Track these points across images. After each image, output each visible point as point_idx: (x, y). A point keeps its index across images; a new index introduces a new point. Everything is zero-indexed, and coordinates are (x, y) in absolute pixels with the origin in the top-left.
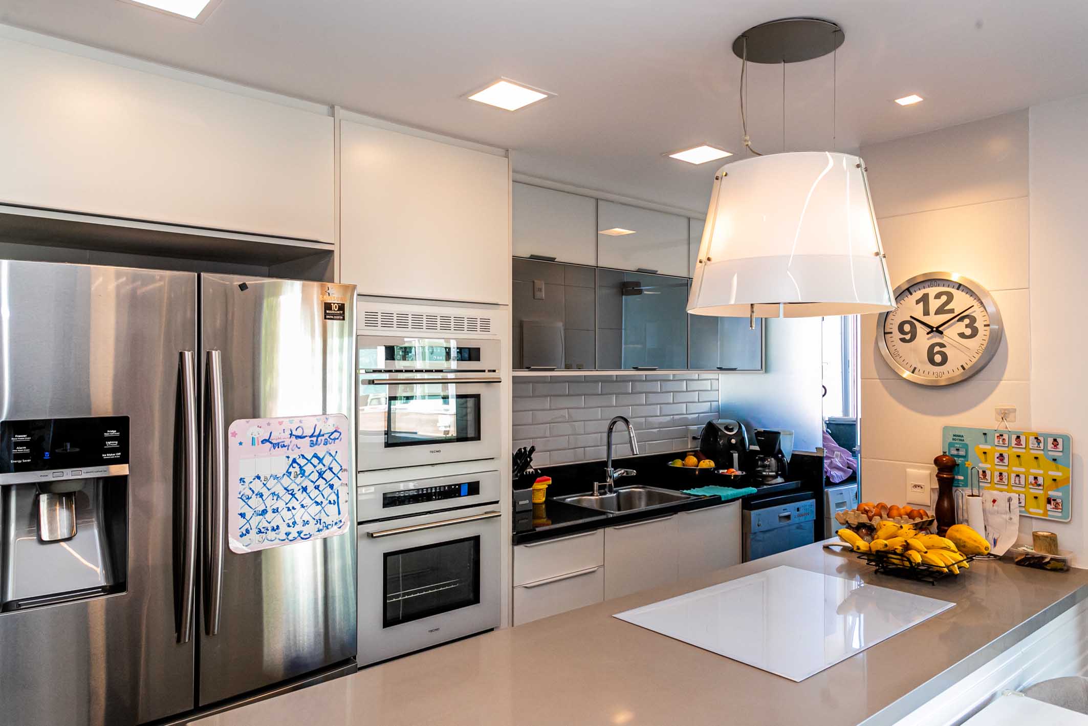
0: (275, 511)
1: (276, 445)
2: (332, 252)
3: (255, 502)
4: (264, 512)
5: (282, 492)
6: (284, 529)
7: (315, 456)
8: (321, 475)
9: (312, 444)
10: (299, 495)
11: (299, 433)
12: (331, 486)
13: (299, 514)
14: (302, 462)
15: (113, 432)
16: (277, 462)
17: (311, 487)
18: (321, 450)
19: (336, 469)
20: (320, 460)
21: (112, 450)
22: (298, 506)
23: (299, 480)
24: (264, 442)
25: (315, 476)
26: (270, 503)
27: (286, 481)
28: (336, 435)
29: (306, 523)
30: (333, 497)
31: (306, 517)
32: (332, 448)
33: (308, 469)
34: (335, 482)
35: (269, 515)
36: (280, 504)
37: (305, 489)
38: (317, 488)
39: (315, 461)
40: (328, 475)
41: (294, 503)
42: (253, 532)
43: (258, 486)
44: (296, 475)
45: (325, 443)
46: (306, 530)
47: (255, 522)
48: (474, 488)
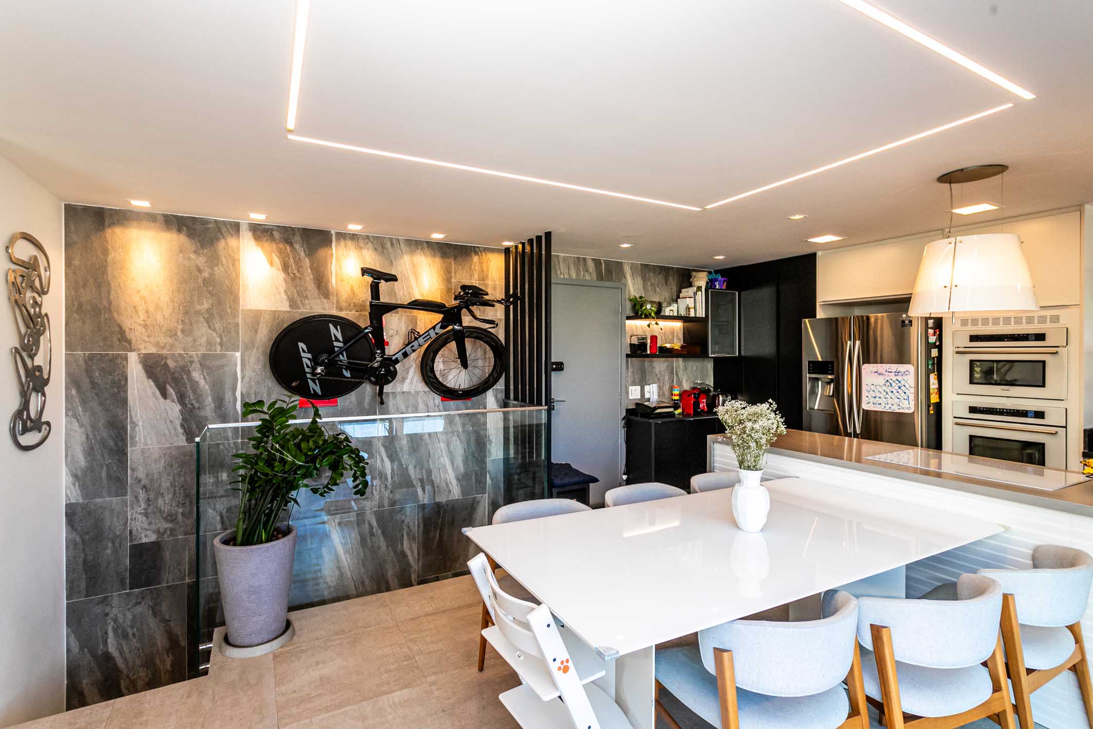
0: (880, 398)
1: (880, 374)
3: (871, 392)
4: (875, 397)
5: (883, 391)
6: (883, 405)
7: (897, 380)
8: (900, 388)
9: (895, 375)
10: (890, 393)
11: (890, 371)
12: (905, 393)
13: (890, 401)
14: (891, 382)
15: (830, 365)
16: (881, 380)
17: (895, 391)
18: (900, 378)
19: (907, 386)
20: (899, 382)
21: (830, 370)
22: (889, 398)
23: (890, 388)
24: (875, 372)
25: (897, 388)
26: (878, 395)
27: (884, 388)
28: (907, 373)
29: (892, 405)
30: (906, 397)
31: (893, 403)
32: (905, 377)
33: (894, 384)
34: (907, 391)
35: (877, 399)
36: (882, 396)
37: (892, 392)
38: (898, 392)
39: (897, 382)
40: (903, 388)
41: (887, 396)
42: (871, 404)
43: (873, 388)
44: (888, 386)
45: (902, 375)
46: (893, 407)
47: (872, 400)
48: (1040, 415)
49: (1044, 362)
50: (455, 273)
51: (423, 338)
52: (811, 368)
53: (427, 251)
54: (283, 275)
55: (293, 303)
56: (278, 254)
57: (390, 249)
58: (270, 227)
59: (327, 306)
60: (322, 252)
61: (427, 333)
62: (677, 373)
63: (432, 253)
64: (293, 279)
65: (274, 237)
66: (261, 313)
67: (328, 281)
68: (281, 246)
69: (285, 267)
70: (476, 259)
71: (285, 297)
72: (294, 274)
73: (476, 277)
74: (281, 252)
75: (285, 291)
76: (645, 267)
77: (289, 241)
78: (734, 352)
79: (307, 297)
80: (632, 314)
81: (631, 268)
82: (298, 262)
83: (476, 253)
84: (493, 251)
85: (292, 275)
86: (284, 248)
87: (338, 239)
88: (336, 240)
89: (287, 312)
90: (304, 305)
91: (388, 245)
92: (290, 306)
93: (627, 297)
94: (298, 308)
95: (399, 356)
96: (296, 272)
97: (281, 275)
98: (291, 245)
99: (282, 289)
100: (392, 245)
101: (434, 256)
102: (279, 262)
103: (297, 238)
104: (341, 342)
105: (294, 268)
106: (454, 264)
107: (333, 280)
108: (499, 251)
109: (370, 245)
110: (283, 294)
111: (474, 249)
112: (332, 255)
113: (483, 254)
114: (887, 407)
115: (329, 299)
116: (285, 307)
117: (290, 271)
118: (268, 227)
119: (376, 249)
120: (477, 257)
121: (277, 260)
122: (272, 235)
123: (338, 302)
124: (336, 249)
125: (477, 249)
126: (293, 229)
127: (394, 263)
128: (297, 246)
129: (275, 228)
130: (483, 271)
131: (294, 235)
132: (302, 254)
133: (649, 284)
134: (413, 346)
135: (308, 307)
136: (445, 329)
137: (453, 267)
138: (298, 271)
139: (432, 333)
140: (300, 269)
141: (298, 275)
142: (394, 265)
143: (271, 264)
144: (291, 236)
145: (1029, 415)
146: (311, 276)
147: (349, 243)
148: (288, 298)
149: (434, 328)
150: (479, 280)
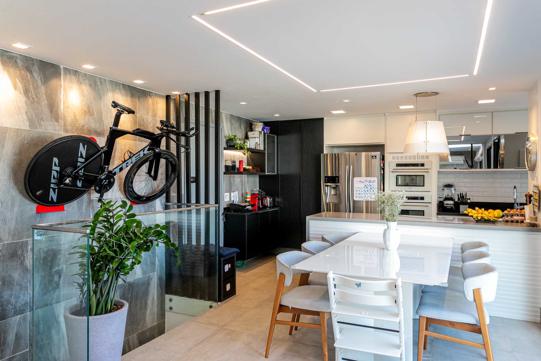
0: (362, 194)
1: (362, 182)
2: (384, 145)
3: (358, 192)
4: (360, 194)
5: (363, 191)
6: (363, 197)
7: (370, 185)
8: (371, 189)
9: (369, 183)
11: (366, 180)
12: (373, 191)
14: (367, 186)
15: (337, 178)
16: (362, 185)
17: (369, 191)
18: (371, 184)
20: (371, 186)
21: (337, 181)
22: (366, 194)
23: (366, 189)
24: (360, 181)
25: (370, 189)
26: (361, 192)
27: (364, 189)
28: (374, 181)
29: (368, 197)
30: (374, 193)
32: (373, 184)
33: (368, 187)
34: (374, 190)
35: (361, 195)
36: (363, 193)
37: (368, 191)
38: (370, 191)
39: (370, 186)
40: (373, 189)
41: (365, 193)
42: (358, 197)
43: (359, 189)
44: (366, 188)
45: (372, 183)
46: (368, 198)
47: (358, 195)
48: (422, 198)
49: (424, 176)
50: (139, 110)
51: (135, 158)
52: (326, 180)
53: (123, 91)
54: (25, 99)
55: (32, 123)
56: (20, 79)
57: (100, 86)
58: (15, 55)
59: (57, 128)
60: (54, 82)
61: (139, 154)
62: (244, 186)
63: (126, 93)
64: (32, 103)
65: (18, 65)
66: (7, 130)
67: (58, 107)
68: (23, 72)
69: (26, 92)
70: (150, 100)
71: (26, 118)
72: (33, 98)
73: (150, 114)
74: (23, 79)
75: (26, 112)
76: (232, 116)
77: (28, 69)
78: (274, 172)
79: (42, 119)
80: (226, 147)
81: (226, 116)
82: (36, 88)
83: (150, 96)
84: (159, 96)
85: (31, 99)
86: (26, 75)
87: (65, 74)
88: (64, 74)
89: (28, 130)
90: (40, 125)
91: (99, 83)
92: (30, 126)
93: (224, 135)
94: (36, 128)
95: (117, 170)
96: (34, 97)
97: (23, 99)
98: (31, 72)
99: (23, 111)
100: (101, 83)
101: (126, 95)
102: (21, 87)
103: (35, 68)
104: (84, 158)
105: (33, 93)
106: (139, 103)
107: (62, 107)
108: (162, 96)
109: (87, 81)
110: (24, 115)
111: (150, 94)
112: (61, 85)
113: (155, 98)
114: (366, 198)
115: (59, 122)
116: (25, 126)
117: (30, 96)
118: (13, 54)
119: (90, 85)
120: (151, 99)
121: (20, 85)
122: (16, 62)
123: (65, 125)
124: (64, 82)
125: (151, 94)
126: (33, 60)
127: (102, 98)
128: (36, 75)
129: (18, 56)
130: (154, 110)
131: (33, 64)
132: (39, 82)
133: (233, 127)
134: (128, 163)
135: (43, 128)
136: (149, 151)
137: (138, 105)
138: (36, 97)
139: (142, 154)
140: (38, 95)
141: (36, 99)
142: (102, 99)
143: (15, 88)
144: (31, 65)
145: (419, 199)
146: (46, 102)
147: (73, 77)
148: (28, 119)
149: (143, 150)
150: (152, 117)
